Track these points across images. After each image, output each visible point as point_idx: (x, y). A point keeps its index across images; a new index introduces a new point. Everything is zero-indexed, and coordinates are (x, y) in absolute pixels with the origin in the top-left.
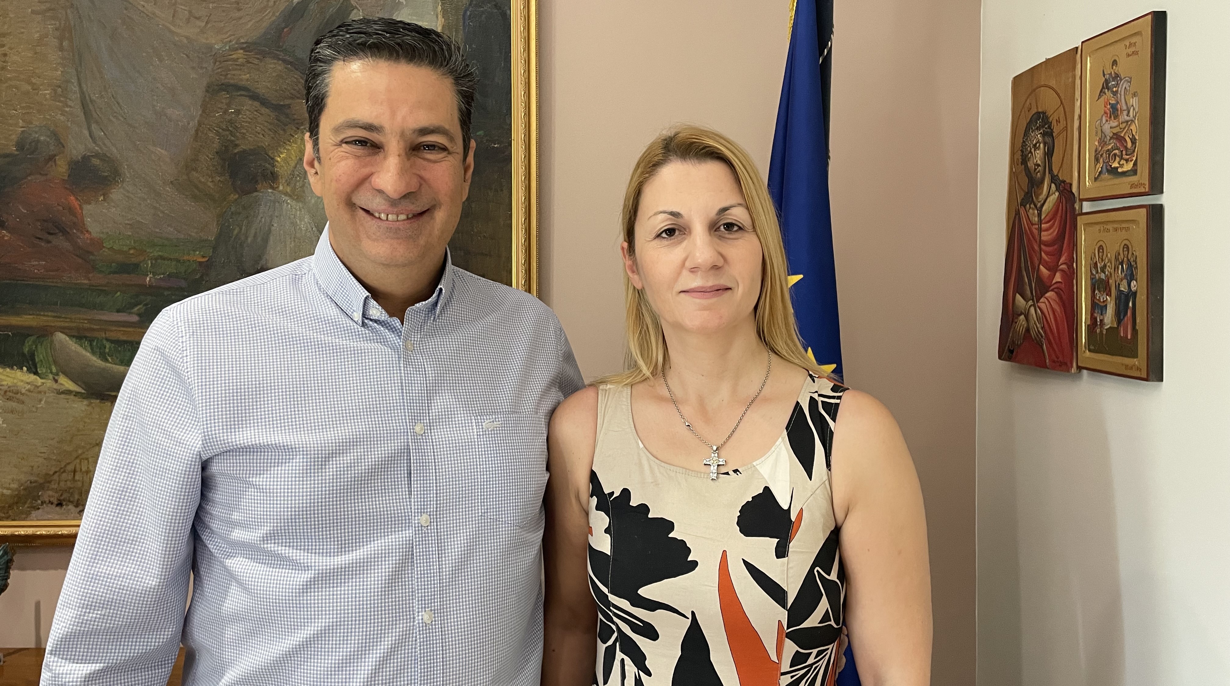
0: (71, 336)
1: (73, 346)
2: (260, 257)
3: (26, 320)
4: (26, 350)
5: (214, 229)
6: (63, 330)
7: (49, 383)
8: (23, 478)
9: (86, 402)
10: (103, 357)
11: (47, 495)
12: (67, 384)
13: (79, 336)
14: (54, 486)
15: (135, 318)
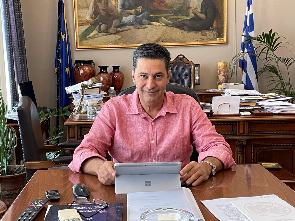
0: (164, 18)
1: (164, 19)
2: (189, 5)
3: (158, 15)
4: (158, 19)
5: (183, 1)
6: (163, 17)
7: (161, 24)
8: (158, 38)
9: (166, 27)
10: (168, 20)
11: (161, 40)
12: (164, 24)
13: (165, 18)
14: (162, 39)
15: (172, 15)
